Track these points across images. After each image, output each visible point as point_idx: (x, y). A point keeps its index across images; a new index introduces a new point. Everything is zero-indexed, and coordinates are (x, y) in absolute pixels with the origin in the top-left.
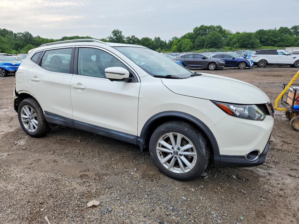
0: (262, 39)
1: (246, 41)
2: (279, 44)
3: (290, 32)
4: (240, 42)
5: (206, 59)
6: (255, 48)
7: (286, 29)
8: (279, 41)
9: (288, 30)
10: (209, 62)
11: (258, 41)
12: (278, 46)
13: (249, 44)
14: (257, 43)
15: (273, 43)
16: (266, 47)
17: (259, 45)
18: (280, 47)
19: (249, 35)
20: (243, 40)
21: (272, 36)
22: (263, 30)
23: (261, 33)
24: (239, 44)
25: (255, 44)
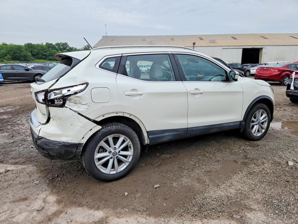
0: (33, 53)
1: (17, 53)
2: (50, 58)
3: (55, 48)
4: (11, 54)
5: (30, 71)
6: (28, 60)
7: (52, 45)
8: (49, 56)
9: (54, 46)
10: (34, 74)
11: (30, 54)
12: (50, 60)
13: (21, 56)
14: (29, 56)
15: (44, 57)
16: (38, 60)
17: (32, 58)
18: (51, 60)
19: (19, 48)
20: (13, 52)
21: (42, 50)
22: (31, 44)
23: (29, 46)
24: (10, 55)
25: (27, 57)
